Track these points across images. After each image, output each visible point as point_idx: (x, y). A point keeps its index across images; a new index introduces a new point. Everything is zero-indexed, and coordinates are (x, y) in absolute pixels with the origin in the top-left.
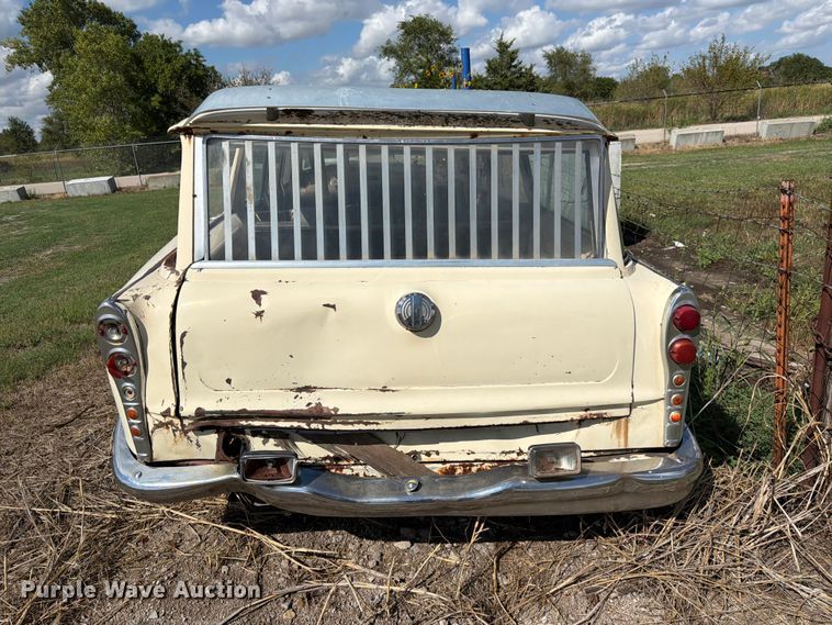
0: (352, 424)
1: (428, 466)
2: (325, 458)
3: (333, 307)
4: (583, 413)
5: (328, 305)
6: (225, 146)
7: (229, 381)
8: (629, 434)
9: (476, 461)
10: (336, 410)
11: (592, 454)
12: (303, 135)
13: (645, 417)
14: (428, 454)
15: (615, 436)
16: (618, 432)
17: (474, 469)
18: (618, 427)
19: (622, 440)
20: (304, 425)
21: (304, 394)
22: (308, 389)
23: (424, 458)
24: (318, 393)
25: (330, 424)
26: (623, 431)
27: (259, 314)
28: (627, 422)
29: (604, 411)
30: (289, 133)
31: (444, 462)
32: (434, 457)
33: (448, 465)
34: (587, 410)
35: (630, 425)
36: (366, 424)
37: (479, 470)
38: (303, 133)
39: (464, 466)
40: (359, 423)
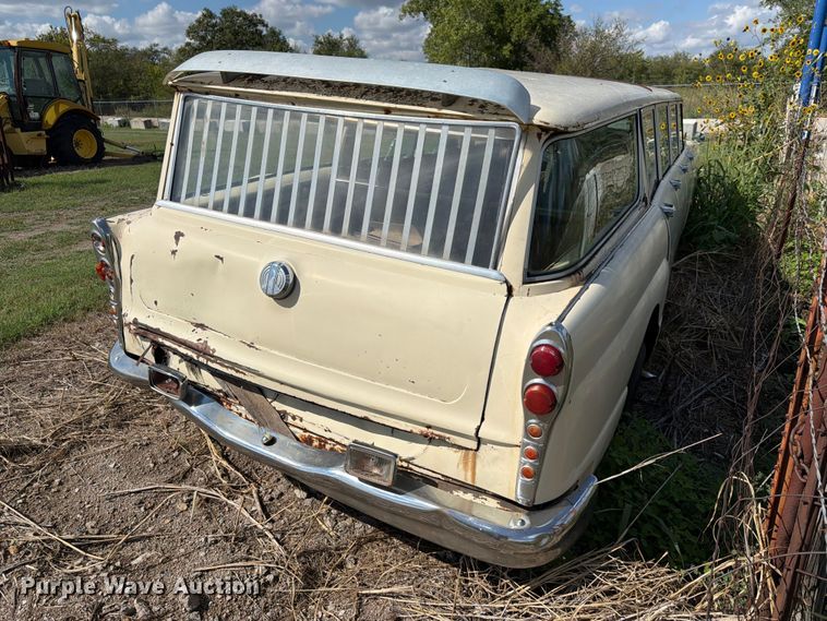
0: (227, 367)
1: (292, 428)
2: (220, 391)
3: (222, 259)
4: (424, 429)
5: (218, 257)
6: (196, 103)
7: (156, 303)
8: (477, 471)
9: (331, 439)
10: (214, 351)
11: (440, 477)
12: (247, 98)
13: (496, 459)
14: (294, 418)
15: (461, 466)
16: (466, 464)
17: (328, 447)
18: (466, 457)
19: (469, 473)
20: (195, 356)
21: (199, 330)
22: (202, 326)
23: (290, 420)
24: (208, 332)
25: (213, 362)
26: (470, 464)
27: (174, 252)
28: (475, 457)
29: (448, 435)
30: (237, 95)
31: (305, 430)
32: (297, 422)
33: (307, 434)
34: (429, 427)
35: (478, 461)
36: (237, 371)
37: (332, 449)
38: (247, 96)
39: (320, 441)
40: (232, 368)
